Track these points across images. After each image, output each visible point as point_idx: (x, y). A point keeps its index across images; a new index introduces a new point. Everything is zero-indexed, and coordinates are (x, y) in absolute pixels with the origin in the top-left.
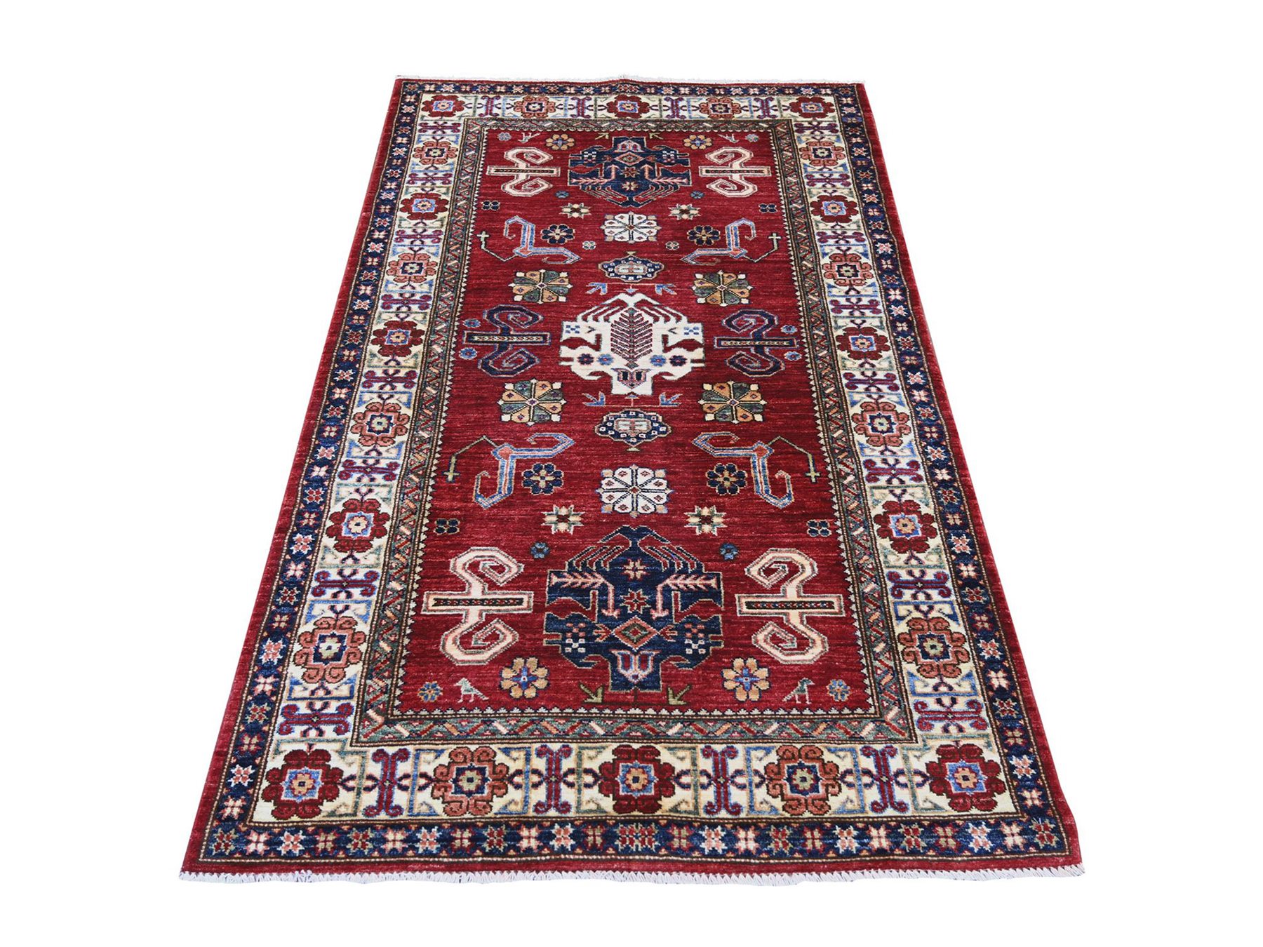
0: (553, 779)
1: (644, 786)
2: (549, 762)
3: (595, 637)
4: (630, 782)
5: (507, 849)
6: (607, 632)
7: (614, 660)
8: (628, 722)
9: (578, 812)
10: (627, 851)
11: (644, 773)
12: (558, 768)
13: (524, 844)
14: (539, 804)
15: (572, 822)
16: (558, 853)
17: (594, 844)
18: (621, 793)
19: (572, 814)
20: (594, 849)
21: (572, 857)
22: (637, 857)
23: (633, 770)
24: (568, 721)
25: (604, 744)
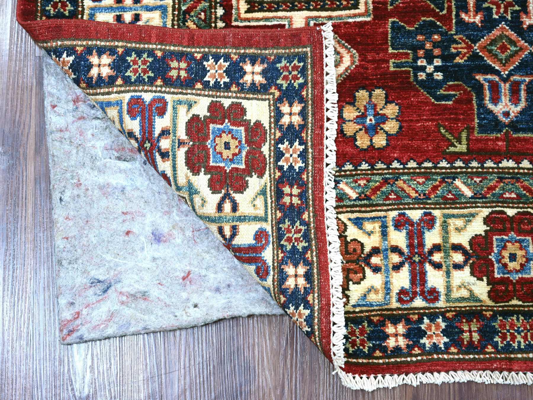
0: (417, 259)
1: (522, 265)
2: (410, 236)
3: (454, 56)
4: (507, 260)
5: (372, 350)
6: (469, 47)
7: (479, 88)
8: (501, 179)
9: (448, 301)
10: (508, 349)
11: (521, 248)
12: (421, 244)
13: (391, 343)
14: (403, 292)
15: (443, 314)
16: (430, 353)
17: (471, 342)
18: (497, 275)
19: (441, 303)
20: (471, 347)
21: (445, 356)
22: (519, 356)
23: (509, 245)
24: (427, 179)
25: (473, 210)
